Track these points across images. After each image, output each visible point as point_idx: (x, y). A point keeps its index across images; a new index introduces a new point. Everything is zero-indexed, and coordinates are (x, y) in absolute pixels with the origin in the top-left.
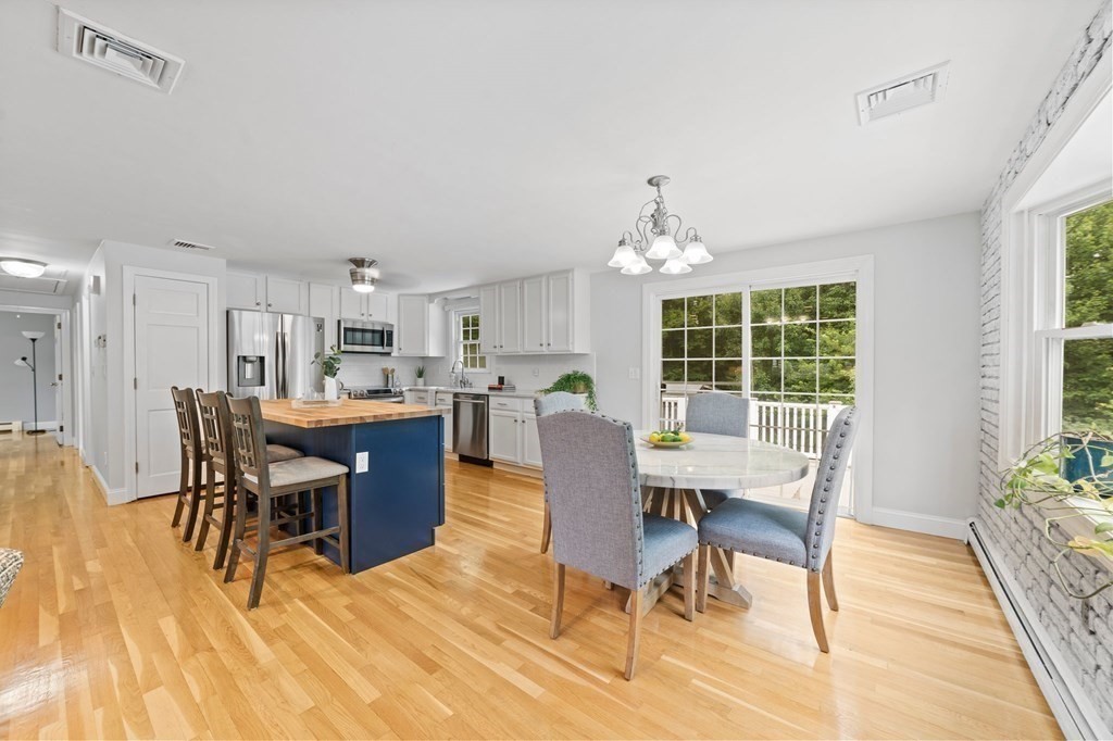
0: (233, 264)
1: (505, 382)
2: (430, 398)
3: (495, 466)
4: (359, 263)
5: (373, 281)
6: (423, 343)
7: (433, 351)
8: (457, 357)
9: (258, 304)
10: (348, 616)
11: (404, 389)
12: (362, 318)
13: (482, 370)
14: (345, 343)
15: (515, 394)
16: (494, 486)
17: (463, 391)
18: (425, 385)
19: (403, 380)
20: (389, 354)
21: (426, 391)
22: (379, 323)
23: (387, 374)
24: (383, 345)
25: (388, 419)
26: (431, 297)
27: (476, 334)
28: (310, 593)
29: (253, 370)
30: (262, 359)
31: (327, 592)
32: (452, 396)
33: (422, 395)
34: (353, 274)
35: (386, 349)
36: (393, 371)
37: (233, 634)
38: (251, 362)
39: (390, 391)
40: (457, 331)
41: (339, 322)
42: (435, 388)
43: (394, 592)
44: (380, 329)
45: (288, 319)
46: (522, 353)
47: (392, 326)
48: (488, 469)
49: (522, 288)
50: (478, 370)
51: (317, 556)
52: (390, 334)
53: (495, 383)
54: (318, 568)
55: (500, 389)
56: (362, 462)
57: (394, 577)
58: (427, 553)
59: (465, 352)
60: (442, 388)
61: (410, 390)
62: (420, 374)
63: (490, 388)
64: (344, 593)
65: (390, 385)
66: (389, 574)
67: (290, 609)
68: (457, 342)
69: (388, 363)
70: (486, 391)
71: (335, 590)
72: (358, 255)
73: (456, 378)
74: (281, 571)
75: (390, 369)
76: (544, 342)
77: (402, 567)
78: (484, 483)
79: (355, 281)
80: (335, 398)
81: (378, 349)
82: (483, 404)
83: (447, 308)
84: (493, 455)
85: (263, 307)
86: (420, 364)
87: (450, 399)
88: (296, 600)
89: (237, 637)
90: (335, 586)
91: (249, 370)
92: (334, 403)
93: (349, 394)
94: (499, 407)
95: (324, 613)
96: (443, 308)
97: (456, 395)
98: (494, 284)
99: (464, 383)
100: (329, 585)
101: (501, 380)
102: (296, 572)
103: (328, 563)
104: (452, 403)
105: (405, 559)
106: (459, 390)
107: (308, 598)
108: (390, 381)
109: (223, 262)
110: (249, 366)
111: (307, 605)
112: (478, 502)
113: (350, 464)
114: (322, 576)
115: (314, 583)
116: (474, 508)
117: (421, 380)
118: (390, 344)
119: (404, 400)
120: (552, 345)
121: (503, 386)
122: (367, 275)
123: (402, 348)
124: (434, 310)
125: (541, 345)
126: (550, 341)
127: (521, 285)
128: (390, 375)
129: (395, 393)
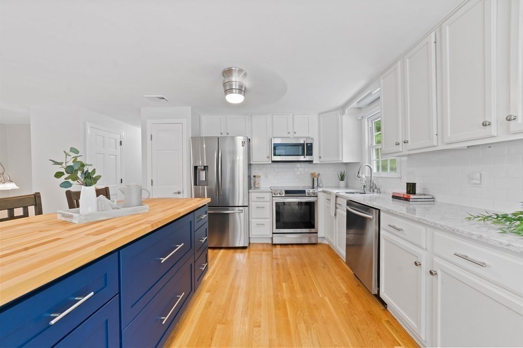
1: (418, 190)
2: (332, 201)
4: (228, 72)
6: (338, 150)
7: (347, 157)
8: (370, 161)
9: (221, 134)
12: (289, 136)
13: (393, 174)
14: (275, 155)
20: (311, 162)
21: (330, 194)
22: (303, 139)
23: (313, 179)
24: (303, 155)
26: (343, 109)
30: (208, 168)
33: (329, 197)
35: (308, 158)
36: (319, 175)
38: (202, 170)
39: (304, 192)
40: (370, 137)
41: (271, 140)
46: (441, 146)
47: (312, 139)
49: (439, 42)
50: (389, 174)
52: (310, 146)
61: (323, 192)
62: (342, 177)
63: (395, 197)
68: (371, 147)
69: (312, 169)
75: (315, 174)
76: (495, 116)
83: (359, 118)
84: (383, 294)
85: (224, 135)
86: (343, 169)
87: (345, 206)
94: (392, 230)
96: (356, 118)
97: (350, 203)
99: (373, 187)
101: (411, 188)
104: (346, 210)
117: (343, 183)
118: (311, 154)
119: (317, 201)
120: (519, 120)
121: (412, 196)
122: (234, 83)
123: (322, 156)
124: (348, 122)
125: (484, 125)
126: (513, 113)
127: (438, 36)
128: (315, 179)
129: (308, 194)
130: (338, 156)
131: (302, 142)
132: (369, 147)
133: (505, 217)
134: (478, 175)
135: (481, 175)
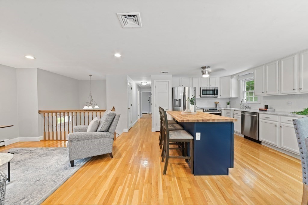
0: (174, 76)
1: (269, 107)
2: (232, 113)
3: (262, 144)
4: (204, 68)
5: (209, 73)
6: (229, 93)
7: (233, 96)
8: (244, 97)
9: (180, 85)
10: (188, 195)
11: (222, 109)
12: (208, 86)
13: (256, 102)
14: (202, 94)
15: (275, 113)
16: (262, 154)
17: (246, 110)
18: (230, 107)
19: (222, 106)
20: (217, 97)
21: (230, 110)
22: (214, 87)
23: (216, 104)
24: (214, 94)
25: (208, 121)
26: (232, 76)
27: (253, 88)
28: (180, 176)
29: (178, 103)
30: (180, 99)
31: (185, 179)
32: (241, 112)
33: (229, 111)
34: (202, 72)
35: (216, 96)
36: (218, 103)
37: (157, 181)
38: (178, 100)
39: (217, 109)
40: (243, 88)
41: (201, 88)
42: (234, 109)
43: (207, 192)
44: (214, 89)
45: (187, 89)
46: (280, 94)
47: (218, 88)
48: (259, 144)
49: (280, 64)
50: (254, 102)
51: (186, 163)
52: (217, 91)
53: (263, 108)
54: (185, 167)
55: (266, 110)
56: (198, 136)
57: (209, 184)
58: (224, 178)
59: (247, 95)
60: (236, 109)
61: (224, 109)
62: (228, 104)
63: (260, 110)
64: (190, 183)
65: (217, 107)
66: (207, 181)
67: (173, 180)
68: (244, 92)
69: (216, 100)
70: (258, 111)
71: (187, 179)
72: (203, 65)
73: (243, 105)
74: (175, 164)
75: (217, 102)
76: (296, 87)
77: (212, 180)
78: (256, 150)
79: (203, 74)
80: (194, 111)
81: (213, 96)
82: (256, 117)
83: (239, 80)
84: (261, 139)
85: (181, 86)
86: (228, 100)
87: (240, 114)
88: (175, 177)
89: (158, 183)
90: (187, 178)
91: (177, 102)
92: (193, 113)
93: (203, 110)
94: (265, 118)
95: (181, 187)
96: (237, 80)
97: (243, 112)
98: (262, 65)
99: (246, 107)
100: (186, 176)
101: (266, 107)
102: (178, 166)
103: (188, 167)
104: (241, 115)
105: (214, 177)
106: (244, 110)
107: (178, 178)
108: (217, 106)
109: (172, 75)
110: (177, 101)
111: (177, 181)
112: (253, 160)
113: (194, 136)
114: (185, 171)
115: (182, 173)
116: (250, 163)
117: (229, 106)
118: (217, 94)
119: (222, 113)
120: (302, 89)
121: (268, 109)
122: (207, 71)
123: (221, 95)
124: (234, 81)
125: (294, 90)
126: (301, 88)
127: (279, 62)
128: (217, 104)
129: (219, 110)
130: (229, 95)
131: (213, 89)
132: (243, 92)
133: (299, 112)
134: (290, 102)
135: (291, 103)
